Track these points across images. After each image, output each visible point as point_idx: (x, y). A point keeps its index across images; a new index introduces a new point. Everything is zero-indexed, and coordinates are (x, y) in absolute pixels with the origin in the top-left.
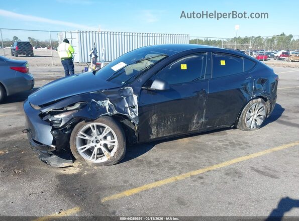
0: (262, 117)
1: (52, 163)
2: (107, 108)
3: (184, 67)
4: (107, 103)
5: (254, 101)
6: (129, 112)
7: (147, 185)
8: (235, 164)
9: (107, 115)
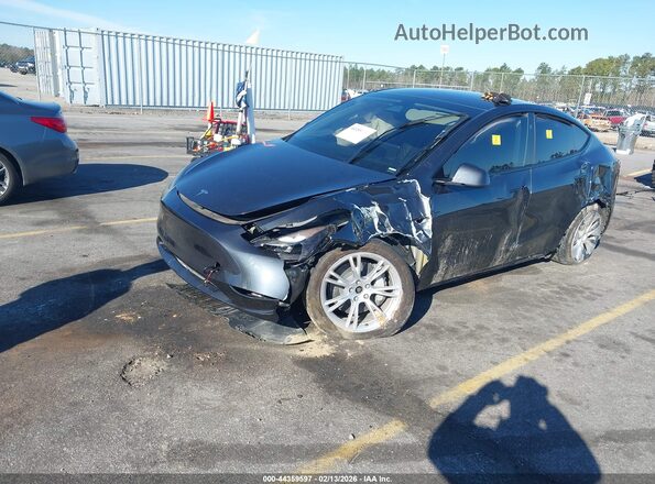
0: (593, 238)
1: (265, 337)
2: (376, 221)
3: (496, 140)
4: (374, 212)
5: (589, 208)
6: (414, 230)
7: (486, 374)
8: (600, 327)
9: (378, 237)
